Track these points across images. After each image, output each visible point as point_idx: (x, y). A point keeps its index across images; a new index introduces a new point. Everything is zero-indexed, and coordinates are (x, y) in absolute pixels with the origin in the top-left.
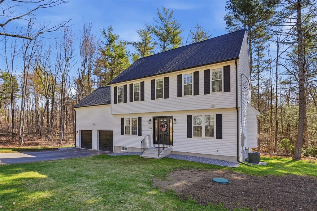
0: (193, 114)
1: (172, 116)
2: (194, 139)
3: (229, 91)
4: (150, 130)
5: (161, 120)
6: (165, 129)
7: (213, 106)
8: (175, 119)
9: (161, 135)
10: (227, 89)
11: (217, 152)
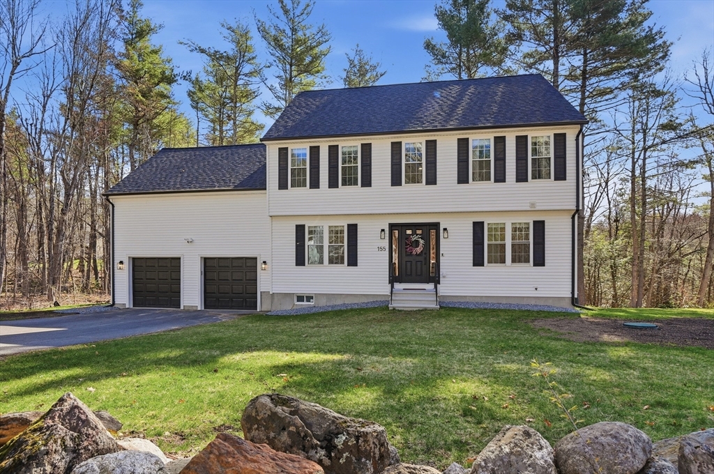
0: (488, 221)
1: (439, 223)
2: (489, 269)
3: (564, 179)
4: (383, 252)
5: (409, 232)
6: (419, 250)
7: (533, 205)
8: (445, 229)
9: (409, 264)
10: (561, 175)
11: (536, 292)
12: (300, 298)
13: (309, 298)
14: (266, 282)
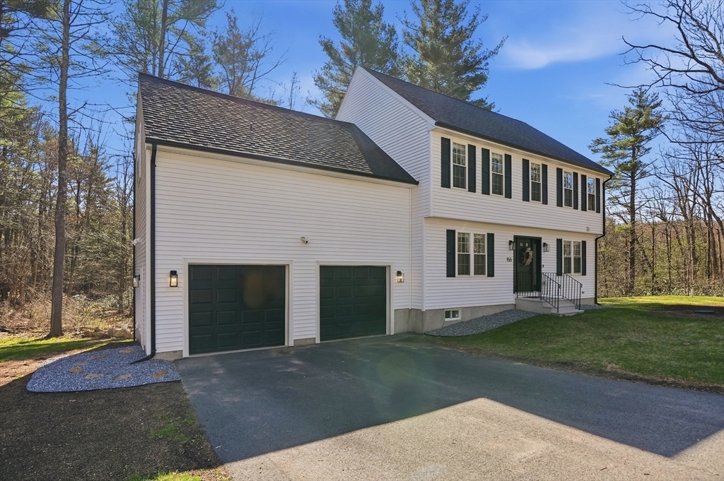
0: (563, 238)
1: (541, 238)
4: (510, 263)
5: (521, 244)
6: (529, 261)
7: (588, 229)
8: (545, 244)
9: (521, 273)
11: (583, 295)
12: (448, 314)
13: (455, 313)
14: (399, 298)
